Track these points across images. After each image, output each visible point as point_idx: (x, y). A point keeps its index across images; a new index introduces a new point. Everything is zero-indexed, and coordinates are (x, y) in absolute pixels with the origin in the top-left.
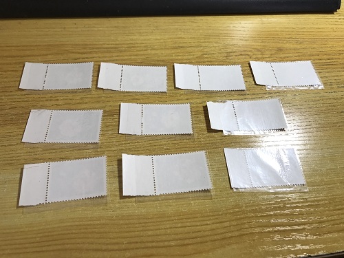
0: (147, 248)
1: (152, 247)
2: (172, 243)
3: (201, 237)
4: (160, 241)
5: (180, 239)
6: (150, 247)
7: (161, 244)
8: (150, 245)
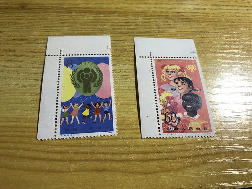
0: (99, 160)
1: (105, 160)
2: (132, 157)
3: (168, 152)
4: (116, 154)
5: (142, 153)
6: (103, 160)
7: (117, 157)
8: (103, 157)
